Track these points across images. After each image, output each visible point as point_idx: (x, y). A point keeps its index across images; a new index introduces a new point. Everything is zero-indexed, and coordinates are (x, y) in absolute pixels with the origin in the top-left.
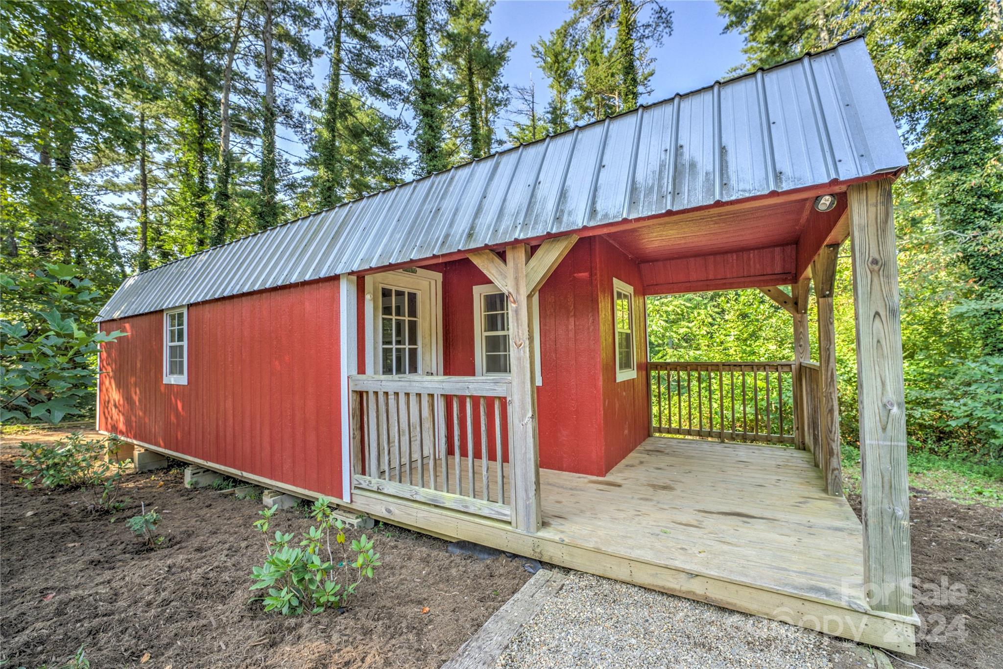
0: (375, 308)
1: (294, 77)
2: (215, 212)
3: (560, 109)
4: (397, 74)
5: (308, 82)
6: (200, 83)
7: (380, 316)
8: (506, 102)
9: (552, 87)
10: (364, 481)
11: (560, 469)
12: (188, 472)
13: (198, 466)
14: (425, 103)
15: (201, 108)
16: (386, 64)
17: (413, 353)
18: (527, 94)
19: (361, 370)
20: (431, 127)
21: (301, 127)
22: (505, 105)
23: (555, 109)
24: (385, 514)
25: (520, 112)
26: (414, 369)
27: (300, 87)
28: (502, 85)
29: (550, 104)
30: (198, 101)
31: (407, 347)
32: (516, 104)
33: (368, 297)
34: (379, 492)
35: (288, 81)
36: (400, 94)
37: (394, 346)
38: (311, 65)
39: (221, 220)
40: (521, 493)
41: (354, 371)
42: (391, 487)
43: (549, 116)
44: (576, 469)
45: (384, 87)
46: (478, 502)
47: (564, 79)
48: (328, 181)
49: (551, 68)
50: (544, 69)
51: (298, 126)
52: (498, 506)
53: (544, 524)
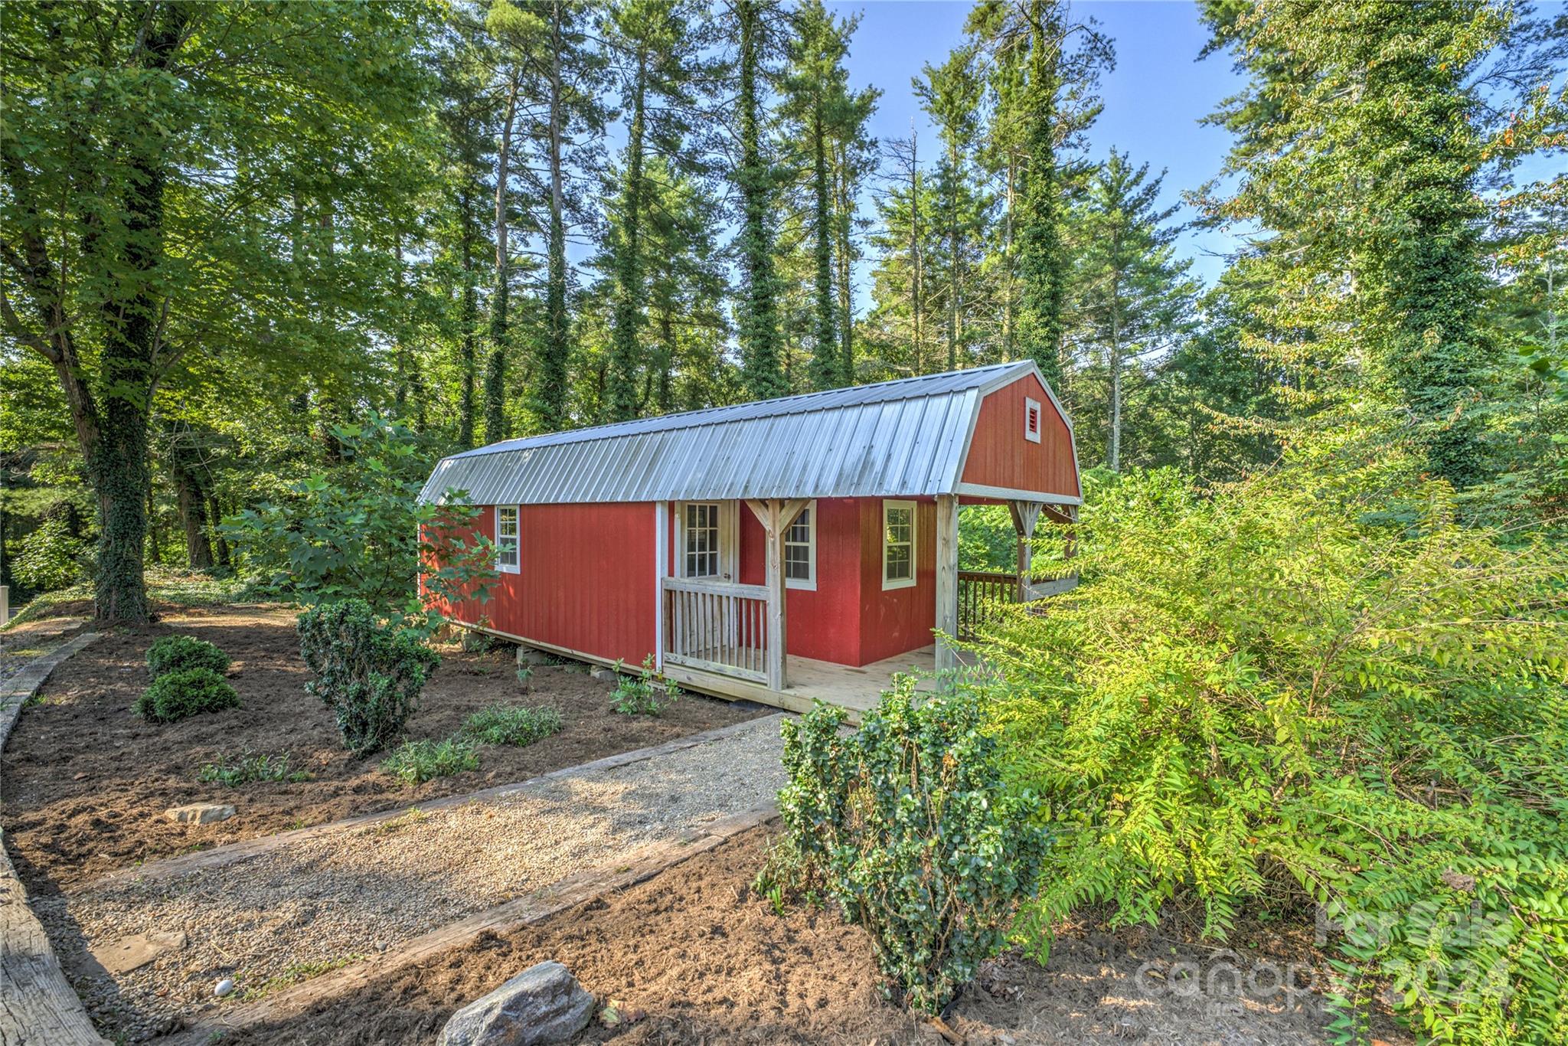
0: (682, 524)
1: (583, 156)
2: (489, 347)
3: (955, 170)
4: (718, 143)
5: (600, 161)
6: (467, 170)
7: (686, 529)
8: (872, 165)
9: (943, 136)
10: (672, 657)
11: (828, 660)
12: (520, 651)
13: (528, 646)
14: (752, 202)
15: (466, 199)
16: (703, 131)
17: (713, 557)
18: (906, 151)
19: (671, 574)
20: (757, 233)
21: (591, 222)
22: (872, 169)
23: (947, 170)
24: (686, 681)
25: (894, 177)
26: (713, 571)
27: (590, 168)
28: (867, 140)
29: (938, 163)
30: (464, 192)
31: (708, 552)
32: (889, 165)
33: (677, 516)
34: (682, 665)
35: (576, 163)
36: (722, 169)
37: (697, 553)
38: (604, 134)
39: (499, 356)
40: (773, 665)
41: (666, 575)
42: (690, 661)
43: (938, 182)
44: (840, 661)
45: (700, 160)
46: (748, 671)
47: (962, 125)
48: (627, 302)
49: (941, 111)
50: (931, 112)
51: (589, 220)
52: (760, 674)
53: (788, 687)
